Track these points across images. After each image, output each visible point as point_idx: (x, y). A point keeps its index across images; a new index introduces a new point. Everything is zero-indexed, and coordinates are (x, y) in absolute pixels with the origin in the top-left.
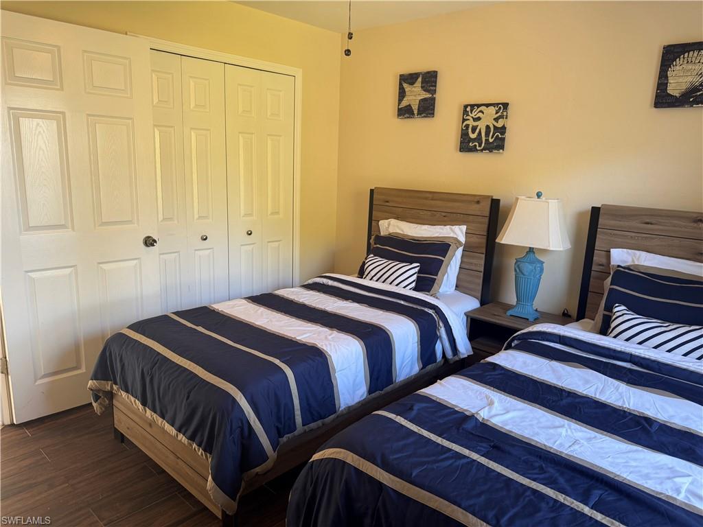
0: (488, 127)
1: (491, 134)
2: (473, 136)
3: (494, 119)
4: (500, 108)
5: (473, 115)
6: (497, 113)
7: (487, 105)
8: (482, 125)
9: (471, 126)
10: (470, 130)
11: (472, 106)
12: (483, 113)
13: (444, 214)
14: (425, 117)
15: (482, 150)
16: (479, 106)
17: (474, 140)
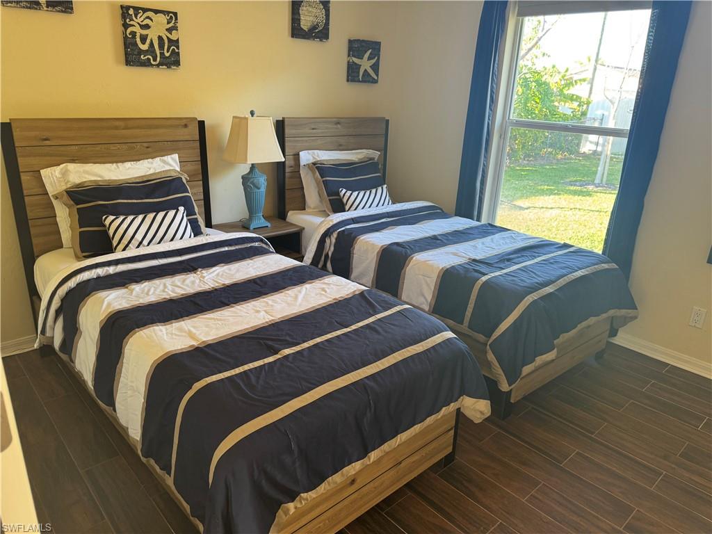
0: (160, 38)
1: (166, 47)
2: (145, 47)
3: (167, 30)
4: (171, 18)
5: (139, 20)
6: (168, 23)
7: (156, 12)
8: (153, 35)
9: (138, 35)
10: (138, 40)
11: (136, 9)
12: (152, 20)
13: (146, 145)
14: (62, 11)
15: (158, 65)
16: (145, 10)
17: (146, 52)
